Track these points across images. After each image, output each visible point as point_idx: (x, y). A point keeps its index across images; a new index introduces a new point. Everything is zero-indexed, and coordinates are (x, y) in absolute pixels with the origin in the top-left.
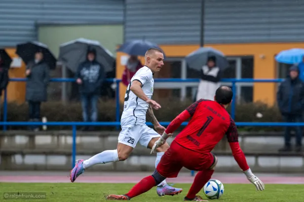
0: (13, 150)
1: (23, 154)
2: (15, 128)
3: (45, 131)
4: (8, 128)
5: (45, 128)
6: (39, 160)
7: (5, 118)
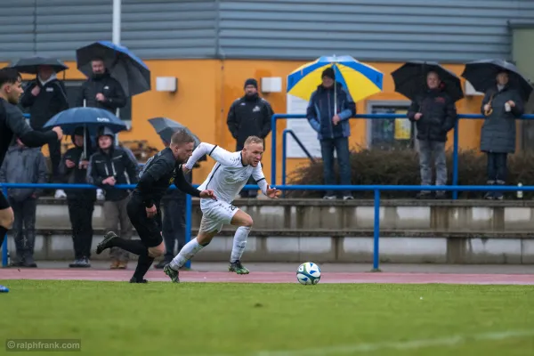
0: (468, 231)
1: (484, 238)
2: (473, 195)
3: (520, 199)
4: (460, 194)
5: (520, 194)
6: (511, 247)
7: (456, 178)
